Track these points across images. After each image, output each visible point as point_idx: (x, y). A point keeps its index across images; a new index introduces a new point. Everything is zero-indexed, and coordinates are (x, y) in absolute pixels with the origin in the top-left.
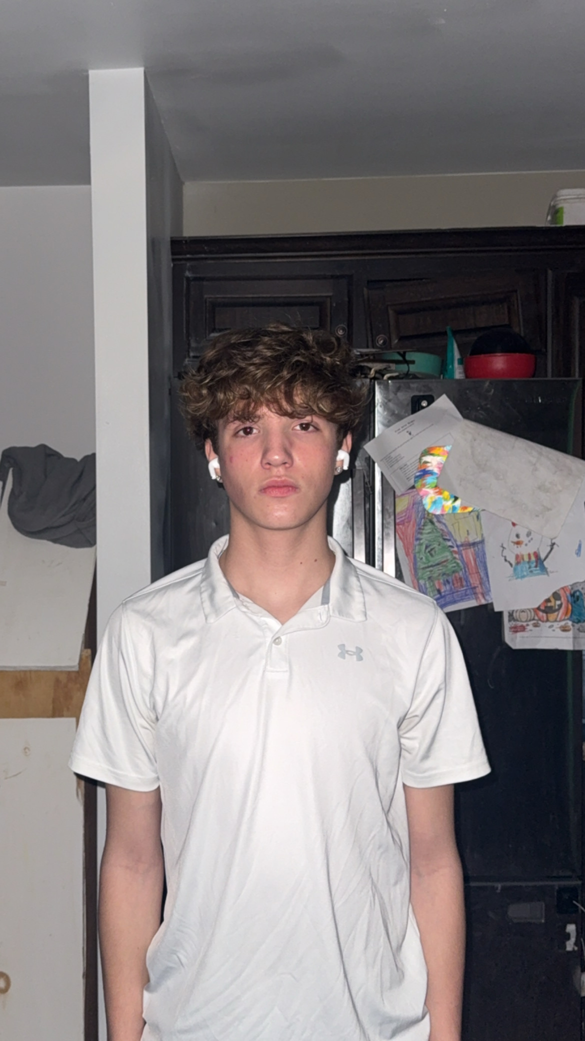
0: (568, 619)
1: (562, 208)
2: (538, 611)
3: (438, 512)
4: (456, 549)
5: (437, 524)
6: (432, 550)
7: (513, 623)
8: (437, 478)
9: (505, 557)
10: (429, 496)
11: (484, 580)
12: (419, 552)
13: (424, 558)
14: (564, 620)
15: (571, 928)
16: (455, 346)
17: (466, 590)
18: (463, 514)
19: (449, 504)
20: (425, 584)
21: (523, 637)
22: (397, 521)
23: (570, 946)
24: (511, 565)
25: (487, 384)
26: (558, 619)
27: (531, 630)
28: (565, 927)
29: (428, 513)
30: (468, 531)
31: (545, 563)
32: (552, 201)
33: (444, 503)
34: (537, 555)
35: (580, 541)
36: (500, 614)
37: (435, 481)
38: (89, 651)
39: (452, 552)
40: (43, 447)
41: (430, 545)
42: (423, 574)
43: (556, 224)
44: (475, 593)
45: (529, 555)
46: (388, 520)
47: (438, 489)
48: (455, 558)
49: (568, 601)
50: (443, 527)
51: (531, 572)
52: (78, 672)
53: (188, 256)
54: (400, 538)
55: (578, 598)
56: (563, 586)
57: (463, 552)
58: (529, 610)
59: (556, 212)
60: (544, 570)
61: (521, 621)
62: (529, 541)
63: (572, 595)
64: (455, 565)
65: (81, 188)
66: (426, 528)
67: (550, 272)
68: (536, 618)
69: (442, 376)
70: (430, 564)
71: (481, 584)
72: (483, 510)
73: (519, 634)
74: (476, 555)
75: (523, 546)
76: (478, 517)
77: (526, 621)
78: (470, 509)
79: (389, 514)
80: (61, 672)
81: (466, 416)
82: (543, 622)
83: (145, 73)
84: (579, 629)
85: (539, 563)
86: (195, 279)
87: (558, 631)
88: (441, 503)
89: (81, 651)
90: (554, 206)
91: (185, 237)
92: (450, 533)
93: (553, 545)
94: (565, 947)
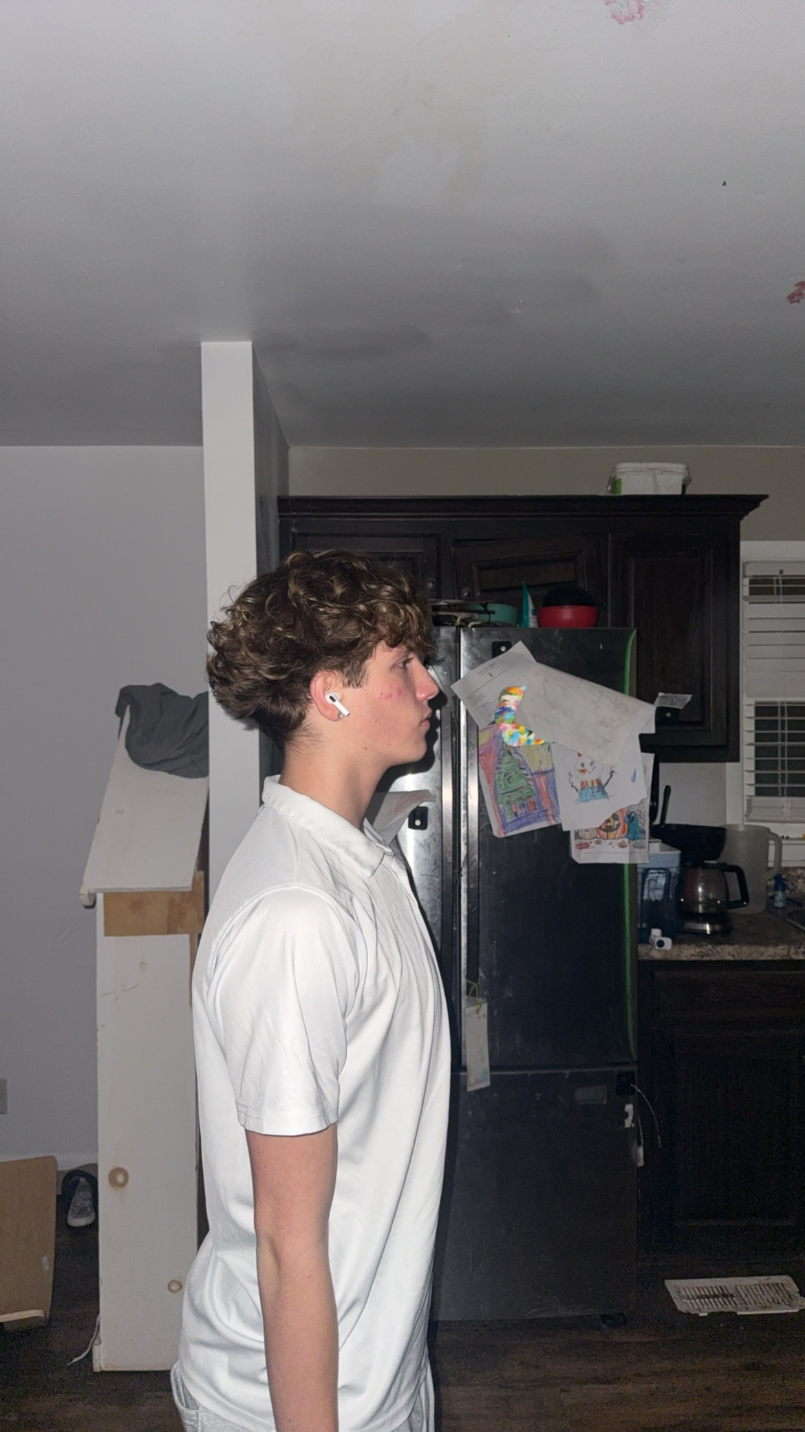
0: (625, 837)
1: (620, 480)
2: (600, 830)
3: (515, 745)
4: (530, 777)
5: (514, 755)
6: (510, 777)
7: (578, 841)
8: (515, 714)
9: (572, 783)
10: (508, 730)
11: (555, 804)
12: (499, 779)
13: (503, 785)
14: (622, 838)
15: (629, 1108)
16: (530, 599)
17: (539, 812)
18: (537, 746)
19: (524, 737)
20: (504, 808)
21: (586, 853)
22: (480, 752)
23: (628, 1123)
24: (577, 790)
25: (557, 632)
26: (617, 837)
27: (593, 847)
28: (624, 1107)
29: (507, 746)
30: (540, 761)
31: (606, 789)
32: (612, 472)
33: (520, 736)
34: (599, 782)
35: (635, 769)
36: (568, 833)
37: (513, 717)
38: (202, 873)
39: (527, 780)
40: (159, 686)
41: (509, 773)
42: (502, 799)
43: (615, 493)
44: (547, 816)
45: (592, 782)
46: (472, 752)
47: (515, 724)
48: (529, 785)
49: (625, 821)
50: (519, 758)
51: (594, 796)
52: (191, 892)
53: (294, 513)
54: (483, 767)
55: (633, 818)
56: (620, 808)
57: (537, 780)
58: (592, 829)
59: (615, 483)
60: (604, 794)
61: (586, 839)
62: (593, 770)
63: (629, 816)
64: (529, 790)
65: (197, 448)
66: (504, 758)
67: (610, 535)
68: (598, 836)
69: (518, 625)
70: (508, 790)
71: (551, 807)
72: (554, 743)
73: (584, 851)
74: (547, 783)
75: (587, 773)
76: (549, 749)
77: (590, 839)
78: (542, 742)
79: (472, 745)
80: (175, 892)
81: (539, 660)
82: (604, 839)
83: (253, 346)
84: (634, 846)
85: (601, 788)
86: (301, 534)
87: (617, 847)
88: (518, 736)
89: (195, 873)
90: (614, 478)
91: (290, 497)
92: (525, 763)
93: (612, 772)
94: (624, 1125)
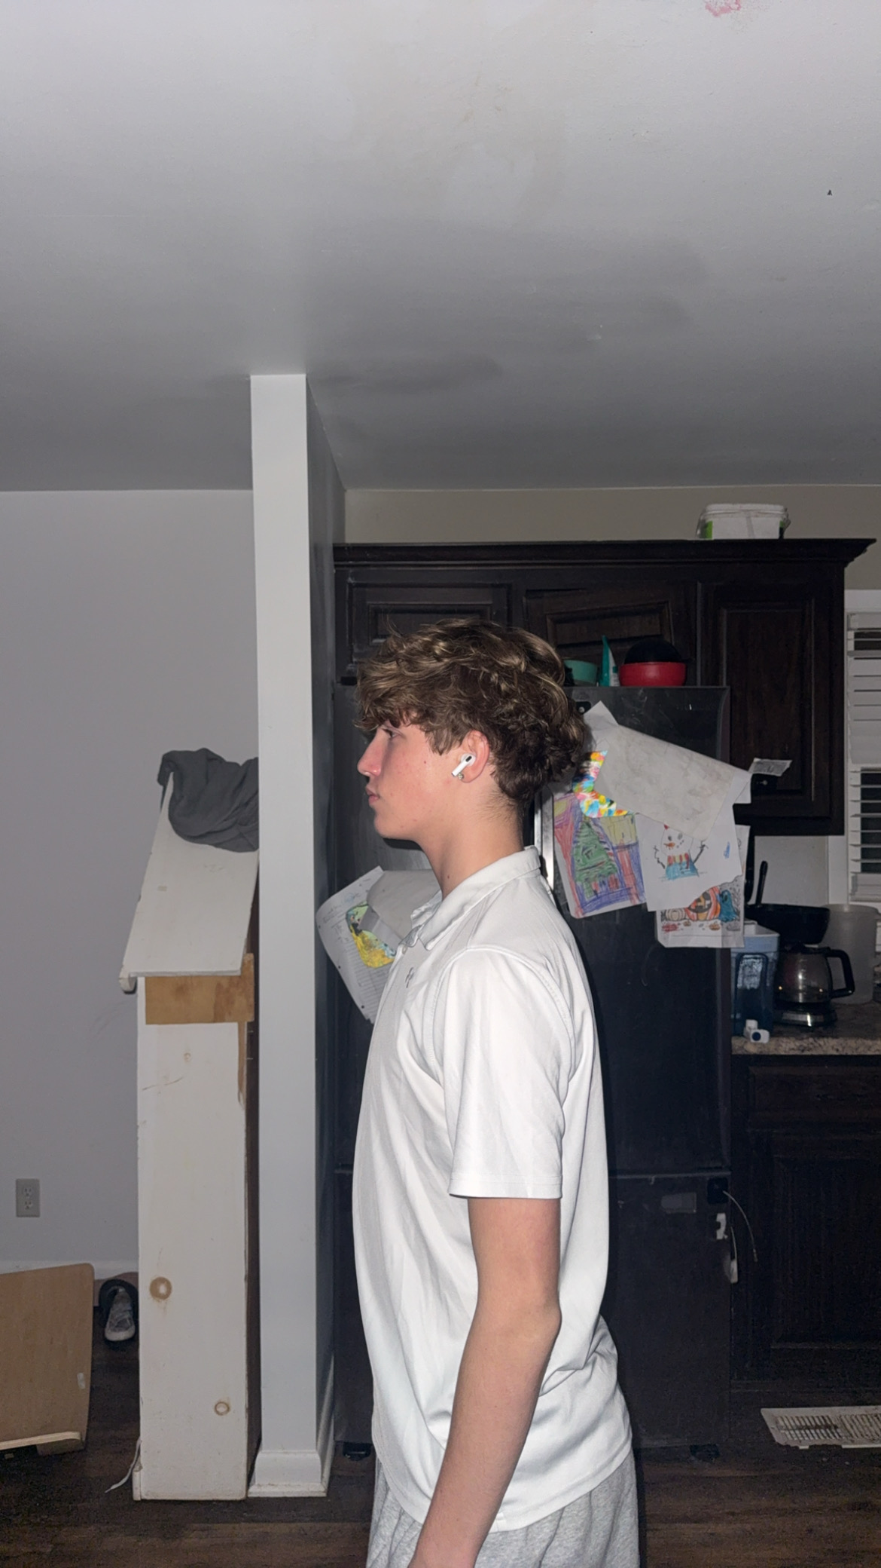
0: (717, 918)
1: (711, 522)
2: (689, 911)
3: (595, 816)
4: (611, 851)
5: (593, 827)
6: (589, 852)
7: (665, 923)
8: (594, 782)
9: (658, 859)
10: (586, 800)
11: (639, 881)
12: (576, 854)
13: (581, 860)
14: (713, 919)
15: (721, 1218)
16: (610, 655)
17: (621, 891)
18: (618, 817)
19: (605, 807)
20: (582, 886)
21: (674, 936)
22: (556, 824)
23: (720, 1234)
24: (664, 866)
25: (641, 691)
26: (708, 918)
27: (682, 929)
28: (715, 1217)
29: (585, 817)
30: (623, 834)
31: (696, 865)
32: (701, 515)
33: (600, 806)
34: (688, 857)
35: (729, 843)
36: (653, 913)
37: (592, 785)
38: (252, 956)
39: (608, 855)
40: (205, 753)
41: (587, 848)
42: (580, 875)
43: (706, 537)
44: (630, 894)
45: (681, 857)
46: (547, 823)
47: (595, 793)
48: (610, 860)
49: (717, 901)
50: (599, 830)
51: (683, 873)
52: (240, 977)
53: (351, 562)
54: (559, 842)
55: (726, 898)
56: (711, 886)
57: (619, 854)
58: (680, 909)
59: (705, 526)
60: (694, 870)
61: (673, 921)
62: (681, 844)
63: (721, 895)
64: (610, 866)
65: (245, 492)
66: (583, 831)
67: (699, 585)
68: (687, 917)
69: (598, 684)
70: (587, 866)
71: (635, 884)
72: (638, 814)
73: (671, 933)
74: (631, 857)
75: (675, 847)
76: (632, 820)
77: (677, 920)
78: (625, 813)
79: (548, 817)
80: (223, 977)
81: (621, 723)
82: (693, 921)
83: (307, 379)
84: (727, 928)
85: (690, 864)
86: (358, 585)
87: (708, 929)
88: (598, 807)
89: (244, 956)
90: (704, 521)
91: (348, 544)
92: (606, 836)
93: (703, 846)
94: (715, 1236)
